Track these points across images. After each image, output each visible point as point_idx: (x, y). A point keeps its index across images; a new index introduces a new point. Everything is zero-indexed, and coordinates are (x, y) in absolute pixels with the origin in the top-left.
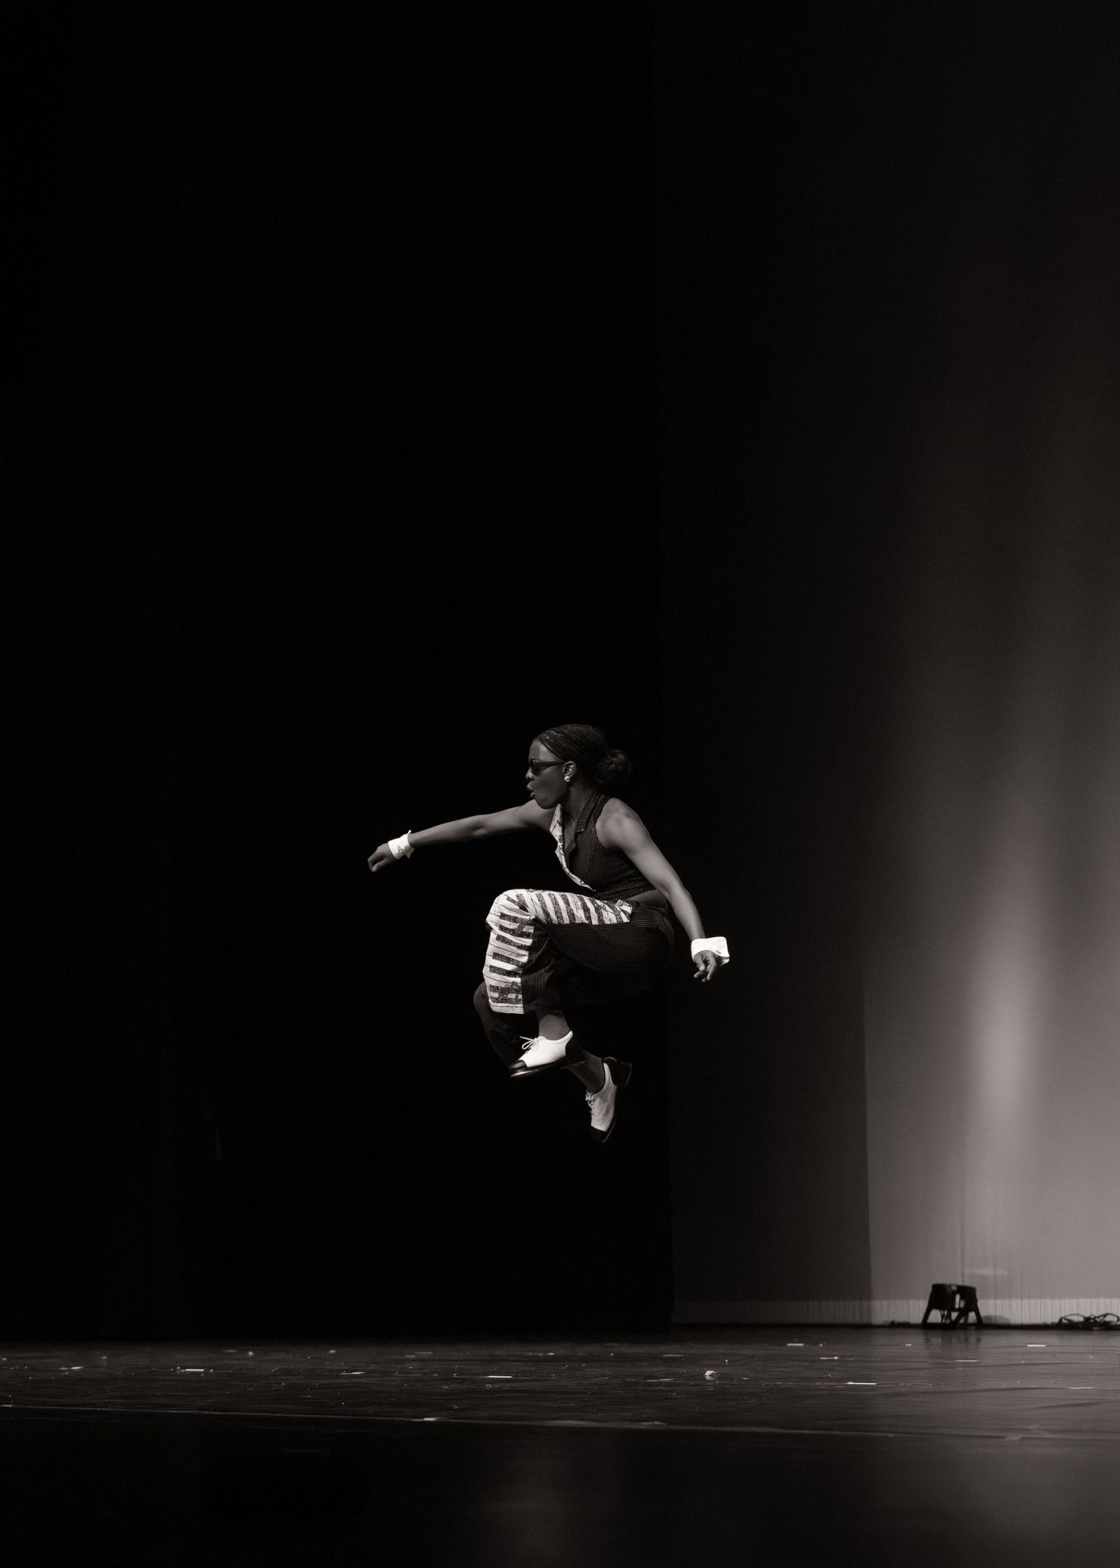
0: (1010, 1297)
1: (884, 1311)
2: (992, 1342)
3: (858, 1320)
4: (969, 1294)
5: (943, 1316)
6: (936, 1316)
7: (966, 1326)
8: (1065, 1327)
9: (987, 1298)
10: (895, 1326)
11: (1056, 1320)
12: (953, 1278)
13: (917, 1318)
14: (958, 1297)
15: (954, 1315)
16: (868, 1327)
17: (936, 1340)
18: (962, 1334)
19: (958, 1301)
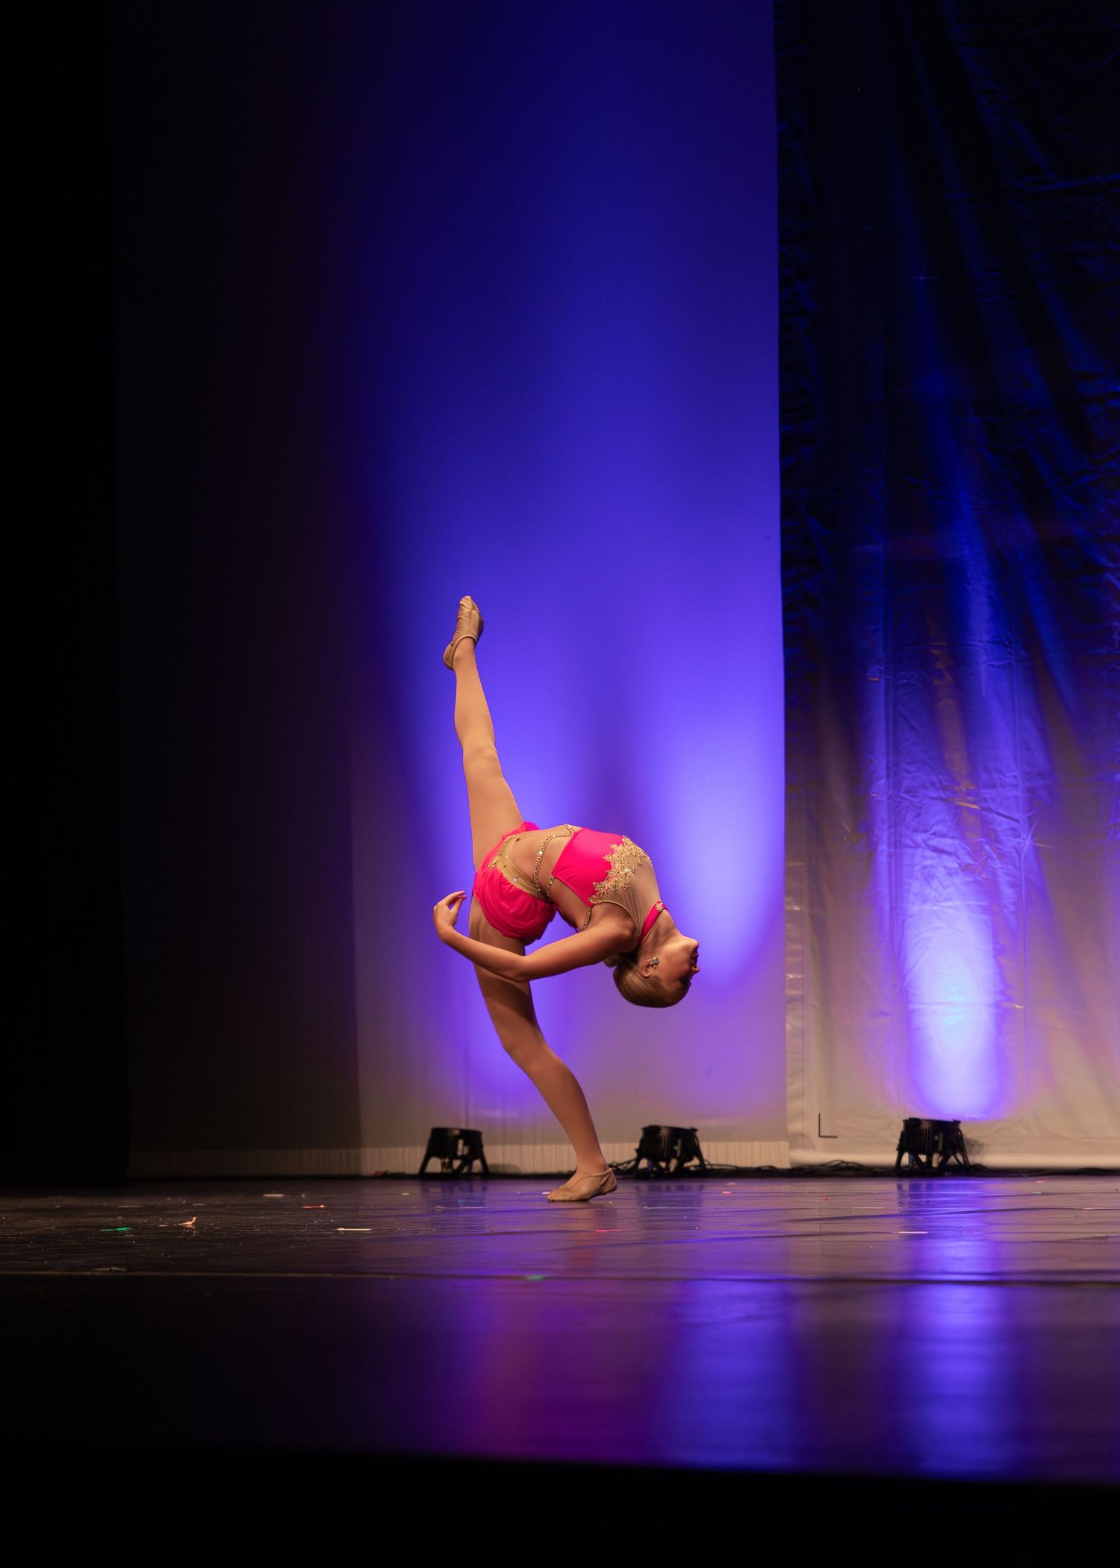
0: (521, 1143)
1: (374, 1159)
2: (498, 1190)
3: (345, 1171)
4: (474, 1139)
5: (443, 1164)
6: (435, 1165)
7: (471, 1177)
9: (493, 1142)
12: (455, 1123)
13: (414, 1168)
14: (461, 1143)
15: (457, 1163)
16: (354, 1179)
17: (436, 1191)
18: (464, 1185)
19: (462, 1148)
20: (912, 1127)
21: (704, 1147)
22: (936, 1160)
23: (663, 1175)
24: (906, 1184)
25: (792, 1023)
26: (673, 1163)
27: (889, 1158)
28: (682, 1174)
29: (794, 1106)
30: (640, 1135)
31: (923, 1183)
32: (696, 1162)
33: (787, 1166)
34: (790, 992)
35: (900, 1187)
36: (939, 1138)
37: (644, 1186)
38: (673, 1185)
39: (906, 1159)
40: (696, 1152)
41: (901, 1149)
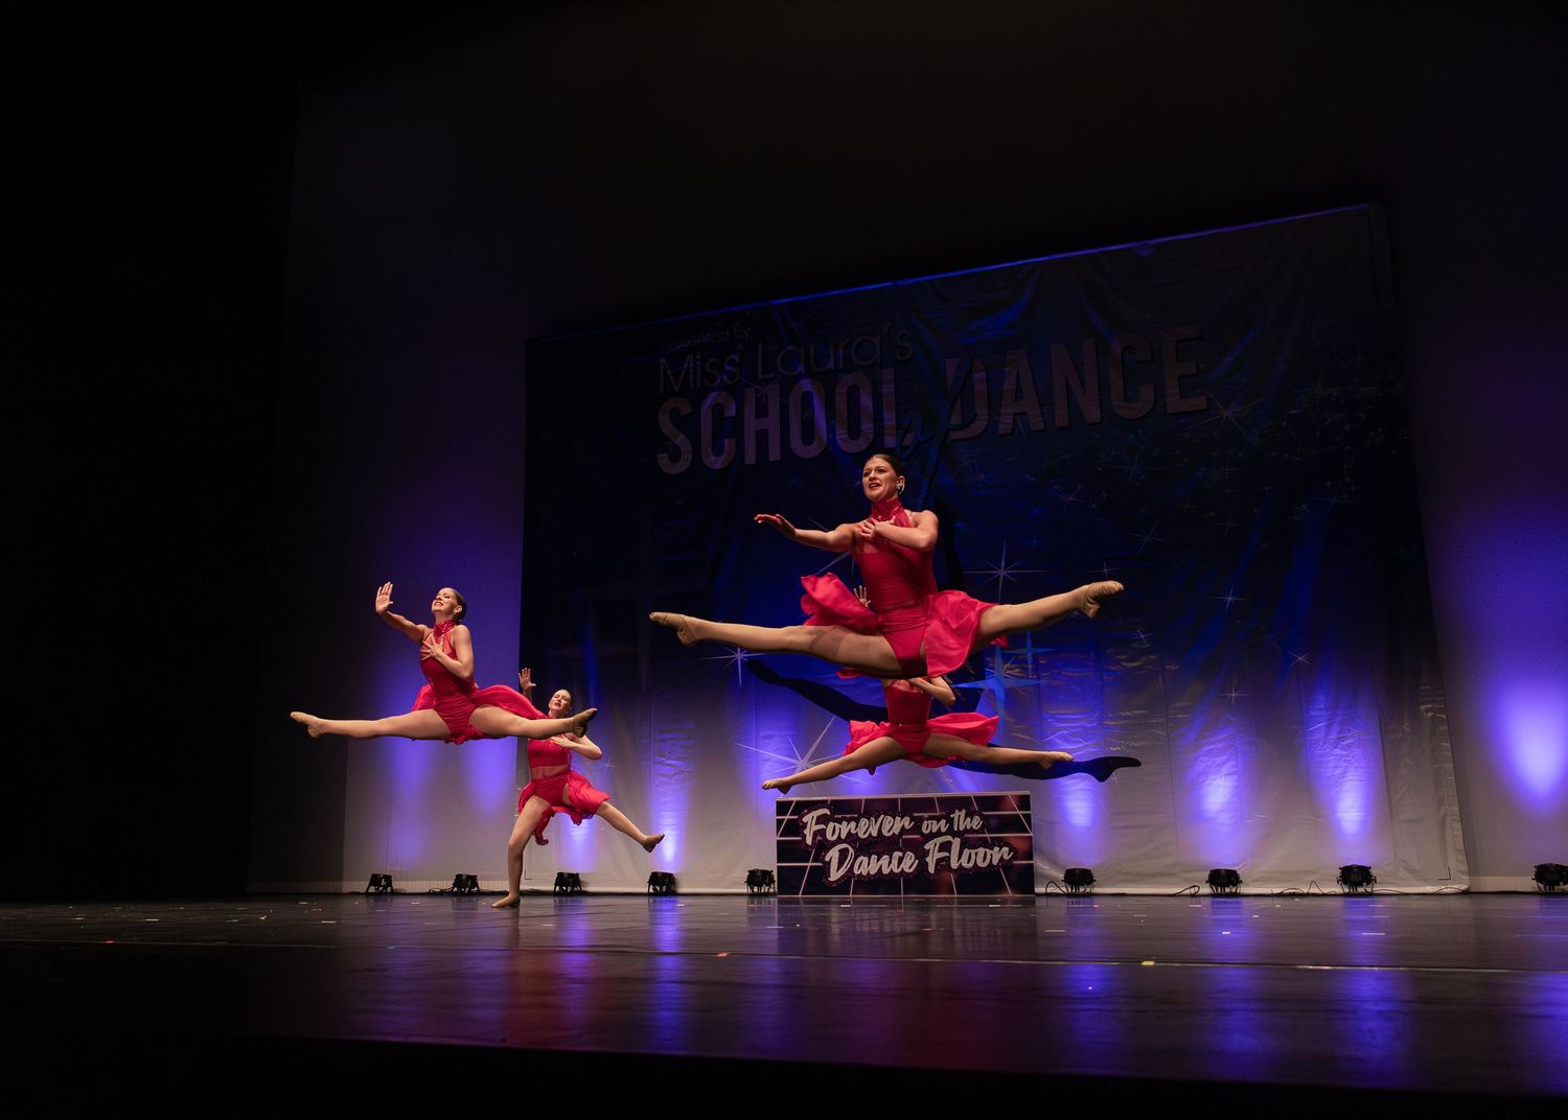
0: (407, 880)
1: (347, 887)
2: (398, 901)
3: (339, 891)
4: (388, 879)
5: (376, 889)
6: (372, 890)
7: (387, 894)
8: (432, 894)
9: (397, 881)
10: (353, 894)
11: (428, 891)
12: (382, 872)
13: (364, 891)
14: (383, 880)
15: (381, 888)
16: (339, 895)
17: (372, 900)
18: (384, 898)
19: (384, 883)
20: (560, 875)
21: (479, 882)
22: (569, 889)
23: (462, 895)
24: (558, 898)
26: (467, 890)
27: (551, 888)
28: (470, 894)
30: (455, 878)
31: (564, 899)
32: (476, 889)
35: (556, 900)
36: (570, 880)
37: (455, 899)
38: (466, 899)
39: (558, 888)
40: (477, 885)
41: (556, 885)
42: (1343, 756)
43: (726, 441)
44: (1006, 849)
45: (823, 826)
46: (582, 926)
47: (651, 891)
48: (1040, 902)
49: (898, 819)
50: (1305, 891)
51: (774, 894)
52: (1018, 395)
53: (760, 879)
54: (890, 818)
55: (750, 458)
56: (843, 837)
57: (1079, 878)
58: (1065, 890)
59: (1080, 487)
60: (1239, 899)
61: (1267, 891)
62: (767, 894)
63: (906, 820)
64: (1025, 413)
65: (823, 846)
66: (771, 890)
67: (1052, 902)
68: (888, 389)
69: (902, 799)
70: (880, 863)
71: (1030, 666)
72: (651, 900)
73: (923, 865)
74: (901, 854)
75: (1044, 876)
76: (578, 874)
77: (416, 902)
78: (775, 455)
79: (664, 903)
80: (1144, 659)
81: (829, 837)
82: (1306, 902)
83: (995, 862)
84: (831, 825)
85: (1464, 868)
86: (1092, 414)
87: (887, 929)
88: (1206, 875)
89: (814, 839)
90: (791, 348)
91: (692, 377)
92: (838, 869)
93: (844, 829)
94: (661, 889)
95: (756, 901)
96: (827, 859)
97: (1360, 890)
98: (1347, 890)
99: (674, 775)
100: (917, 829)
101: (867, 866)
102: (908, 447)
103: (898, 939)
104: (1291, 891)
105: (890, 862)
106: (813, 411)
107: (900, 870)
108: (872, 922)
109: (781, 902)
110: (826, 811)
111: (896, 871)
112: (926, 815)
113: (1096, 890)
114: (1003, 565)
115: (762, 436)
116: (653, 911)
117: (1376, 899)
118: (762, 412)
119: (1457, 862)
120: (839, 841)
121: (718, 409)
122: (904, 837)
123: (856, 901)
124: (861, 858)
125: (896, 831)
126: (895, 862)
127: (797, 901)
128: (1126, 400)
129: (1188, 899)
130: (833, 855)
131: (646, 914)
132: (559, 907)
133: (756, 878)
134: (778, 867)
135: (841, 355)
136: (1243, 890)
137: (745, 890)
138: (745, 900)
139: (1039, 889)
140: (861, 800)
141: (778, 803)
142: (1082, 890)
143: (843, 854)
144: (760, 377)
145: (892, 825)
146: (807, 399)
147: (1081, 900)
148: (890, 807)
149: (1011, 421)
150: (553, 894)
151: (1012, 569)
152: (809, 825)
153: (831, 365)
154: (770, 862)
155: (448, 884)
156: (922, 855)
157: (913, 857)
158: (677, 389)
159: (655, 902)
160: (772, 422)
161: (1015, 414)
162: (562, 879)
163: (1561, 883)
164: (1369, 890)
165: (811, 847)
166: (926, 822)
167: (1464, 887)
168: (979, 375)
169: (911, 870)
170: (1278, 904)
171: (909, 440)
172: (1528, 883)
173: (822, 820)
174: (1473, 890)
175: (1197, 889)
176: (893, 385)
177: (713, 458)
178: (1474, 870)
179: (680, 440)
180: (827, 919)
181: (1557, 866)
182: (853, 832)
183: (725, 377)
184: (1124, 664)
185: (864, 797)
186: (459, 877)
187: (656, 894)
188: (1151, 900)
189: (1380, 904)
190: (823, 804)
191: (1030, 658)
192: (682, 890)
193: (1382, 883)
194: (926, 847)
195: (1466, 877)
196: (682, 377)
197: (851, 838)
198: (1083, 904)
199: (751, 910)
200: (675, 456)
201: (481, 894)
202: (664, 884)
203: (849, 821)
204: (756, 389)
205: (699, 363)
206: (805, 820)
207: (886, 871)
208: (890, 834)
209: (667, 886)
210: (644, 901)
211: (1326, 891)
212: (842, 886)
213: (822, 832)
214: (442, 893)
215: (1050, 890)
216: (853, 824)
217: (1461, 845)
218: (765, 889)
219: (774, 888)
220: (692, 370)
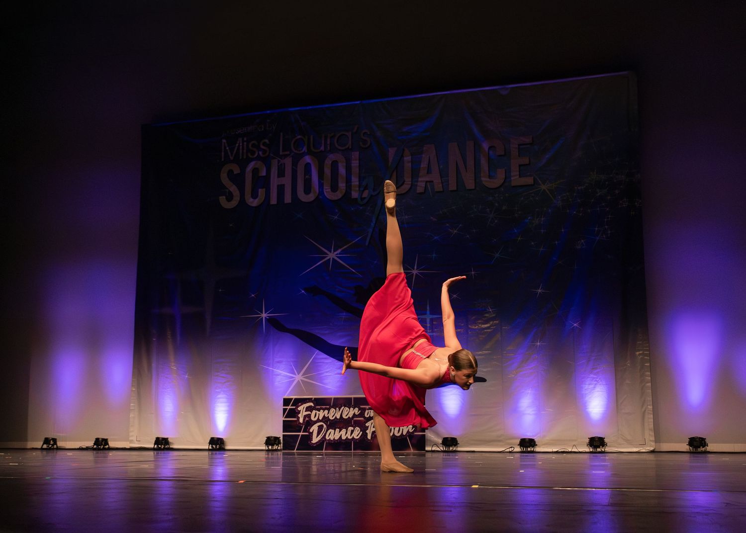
0: (66, 441)
1: (30, 445)
2: (60, 453)
3: (23, 447)
4: (55, 440)
5: (47, 446)
6: (45, 446)
7: (54, 449)
8: (81, 449)
9: (59, 441)
10: (33, 449)
11: (78, 447)
12: (50, 436)
13: (40, 447)
14: (52, 441)
15: (50, 446)
16: (25, 449)
17: (45, 452)
18: (52, 451)
19: (52, 442)
20: (158, 439)
21: (109, 443)
22: (163, 446)
23: (100, 449)
24: (155, 452)
25: (132, 415)
26: (102, 447)
27: (152, 446)
28: (104, 449)
29: (131, 434)
30: (95, 440)
31: (160, 452)
32: (107, 446)
33: (129, 447)
34: (131, 408)
35: (154, 453)
36: (163, 442)
37: (95, 452)
38: (101, 452)
39: (156, 446)
40: (108, 444)
41: (155, 444)
42: (594, 378)
43: (260, 190)
44: (411, 426)
45: (309, 413)
46: (170, 466)
47: (210, 448)
48: (428, 455)
49: (352, 409)
50: (570, 450)
51: (280, 450)
52: (429, 171)
53: (273, 442)
54: (347, 408)
55: (274, 201)
56: (321, 418)
57: (450, 442)
58: (442, 449)
59: (460, 225)
60: (535, 454)
61: (550, 450)
62: (277, 450)
63: (357, 409)
64: (432, 182)
65: (309, 423)
66: (279, 448)
67: (435, 455)
68: (355, 164)
69: (354, 398)
70: (341, 433)
71: (428, 325)
72: (210, 453)
73: (365, 435)
74: (352, 428)
75: (431, 441)
76: (168, 438)
77: (70, 454)
78: (288, 199)
79: (218, 455)
80: (491, 323)
81: (313, 418)
82: (569, 456)
83: (404, 434)
84: (314, 412)
85: (653, 439)
86: (470, 184)
87: (343, 469)
88: (518, 441)
89: (304, 420)
90: (299, 137)
91: (241, 151)
92: (317, 436)
93: (321, 414)
94: (216, 447)
95: (270, 454)
96: (311, 431)
97: (599, 450)
98: (591, 450)
99: (225, 382)
100: (362, 415)
101: (333, 435)
102: (365, 198)
103: (349, 474)
104: (563, 450)
105: (346, 433)
106: (311, 176)
107: (352, 437)
108: (335, 464)
109: (284, 454)
110: (312, 404)
111: (350, 437)
112: (367, 407)
113: (459, 449)
114: (415, 267)
115: (281, 189)
116: (211, 458)
117: (607, 454)
118: (281, 174)
119: (649, 436)
120: (318, 421)
121: (255, 171)
122: (355, 419)
123: (326, 454)
124: (330, 430)
125: (351, 415)
126: (349, 433)
127: (293, 454)
128: (490, 177)
129: (508, 454)
130: (315, 428)
131: (207, 460)
132: (156, 457)
133: (270, 441)
134: (284, 435)
135: (328, 143)
136: (537, 449)
137: (264, 447)
138: (263, 454)
139: (428, 448)
140: (332, 398)
141: (284, 399)
142: (451, 449)
143: (320, 428)
144: (281, 153)
145: (349, 413)
146: (308, 167)
147: (450, 454)
148: (347, 402)
149: (424, 186)
150: (153, 449)
151: (419, 270)
152: (301, 412)
153: (322, 148)
154: (278, 432)
155: (91, 444)
156: (364, 429)
157: (359, 430)
158: (232, 158)
159: (212, 454)
160: (287, 181)
161: (427, 182)
162: (158, 441)
163: (701, 447)
164: (603, 450)
165: (302, 424)
166: (367, 411)
167: (652, 449)
168: (407, 158)
169: (358, 437)
170: (554, 456)
171: (366, 194)
172: (685, 447)
173: (308, 409)
174: (656, 450)
175: (513, 449)
176: (358, 162)
177: (251, 200)
178: (657, 440)
179: (233, 189)
180: (310, 463)
181: (700, 438)
182: (326, 416)
183: (260, 153)
184: (480, 325)
185: (333, 397)
186: (97, 439)
187: (213, 450)
188: (487, 455)
189: (608, 457)
190: (309, 400)
191: (428, 321)
192: (228, 447)
193: (610, 446)
194: (367, 425)
195: (653, 444)
196: (235, 152)
197: (325, 419)
198: (451, 456)
199: (267, 459)
200: (230, 198)
201: (110, 449)
202: (217, 444)
203: (324, 410)
204: (279, 161)
205: (245, 143)
206: (299, 409)
207: (344, 438)
208: (347, 417)
209: (219, 445)
210: (206, 453)
211: (581, 450)
212: (319, 446)
213: (309, 416)
214: (87, 449)
215: (434, 449)
216: (326, 411)
217: (652, 426)
218: (275, 447)
219: (280, 447)
220: (241, 147)
